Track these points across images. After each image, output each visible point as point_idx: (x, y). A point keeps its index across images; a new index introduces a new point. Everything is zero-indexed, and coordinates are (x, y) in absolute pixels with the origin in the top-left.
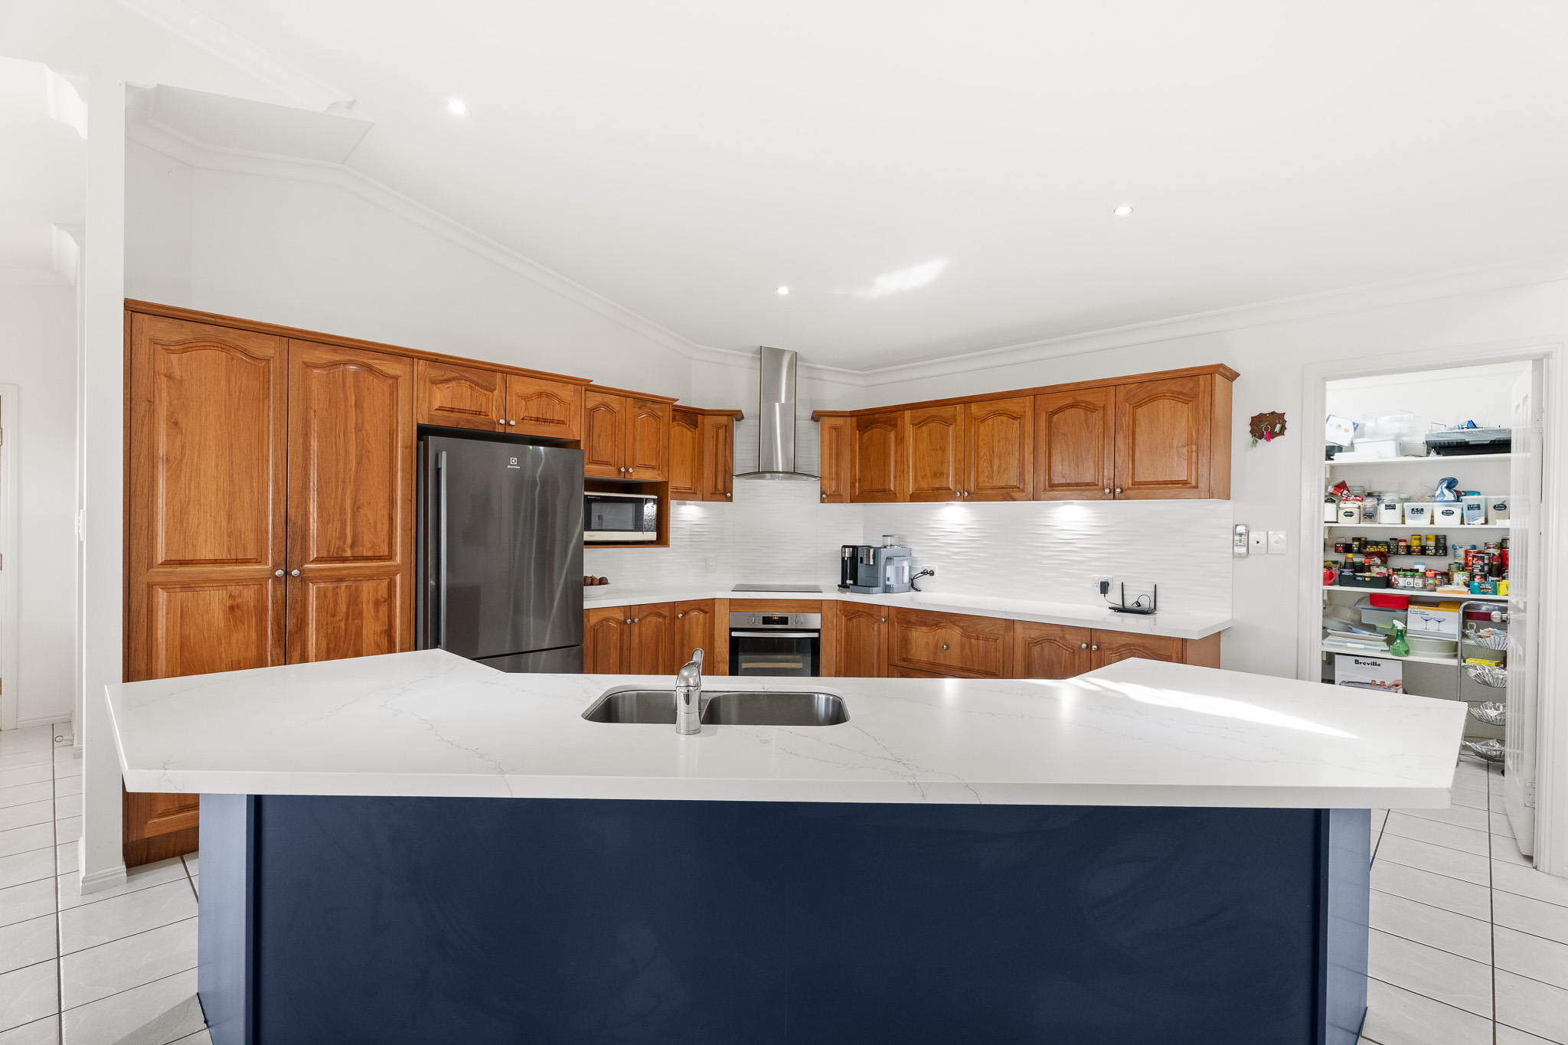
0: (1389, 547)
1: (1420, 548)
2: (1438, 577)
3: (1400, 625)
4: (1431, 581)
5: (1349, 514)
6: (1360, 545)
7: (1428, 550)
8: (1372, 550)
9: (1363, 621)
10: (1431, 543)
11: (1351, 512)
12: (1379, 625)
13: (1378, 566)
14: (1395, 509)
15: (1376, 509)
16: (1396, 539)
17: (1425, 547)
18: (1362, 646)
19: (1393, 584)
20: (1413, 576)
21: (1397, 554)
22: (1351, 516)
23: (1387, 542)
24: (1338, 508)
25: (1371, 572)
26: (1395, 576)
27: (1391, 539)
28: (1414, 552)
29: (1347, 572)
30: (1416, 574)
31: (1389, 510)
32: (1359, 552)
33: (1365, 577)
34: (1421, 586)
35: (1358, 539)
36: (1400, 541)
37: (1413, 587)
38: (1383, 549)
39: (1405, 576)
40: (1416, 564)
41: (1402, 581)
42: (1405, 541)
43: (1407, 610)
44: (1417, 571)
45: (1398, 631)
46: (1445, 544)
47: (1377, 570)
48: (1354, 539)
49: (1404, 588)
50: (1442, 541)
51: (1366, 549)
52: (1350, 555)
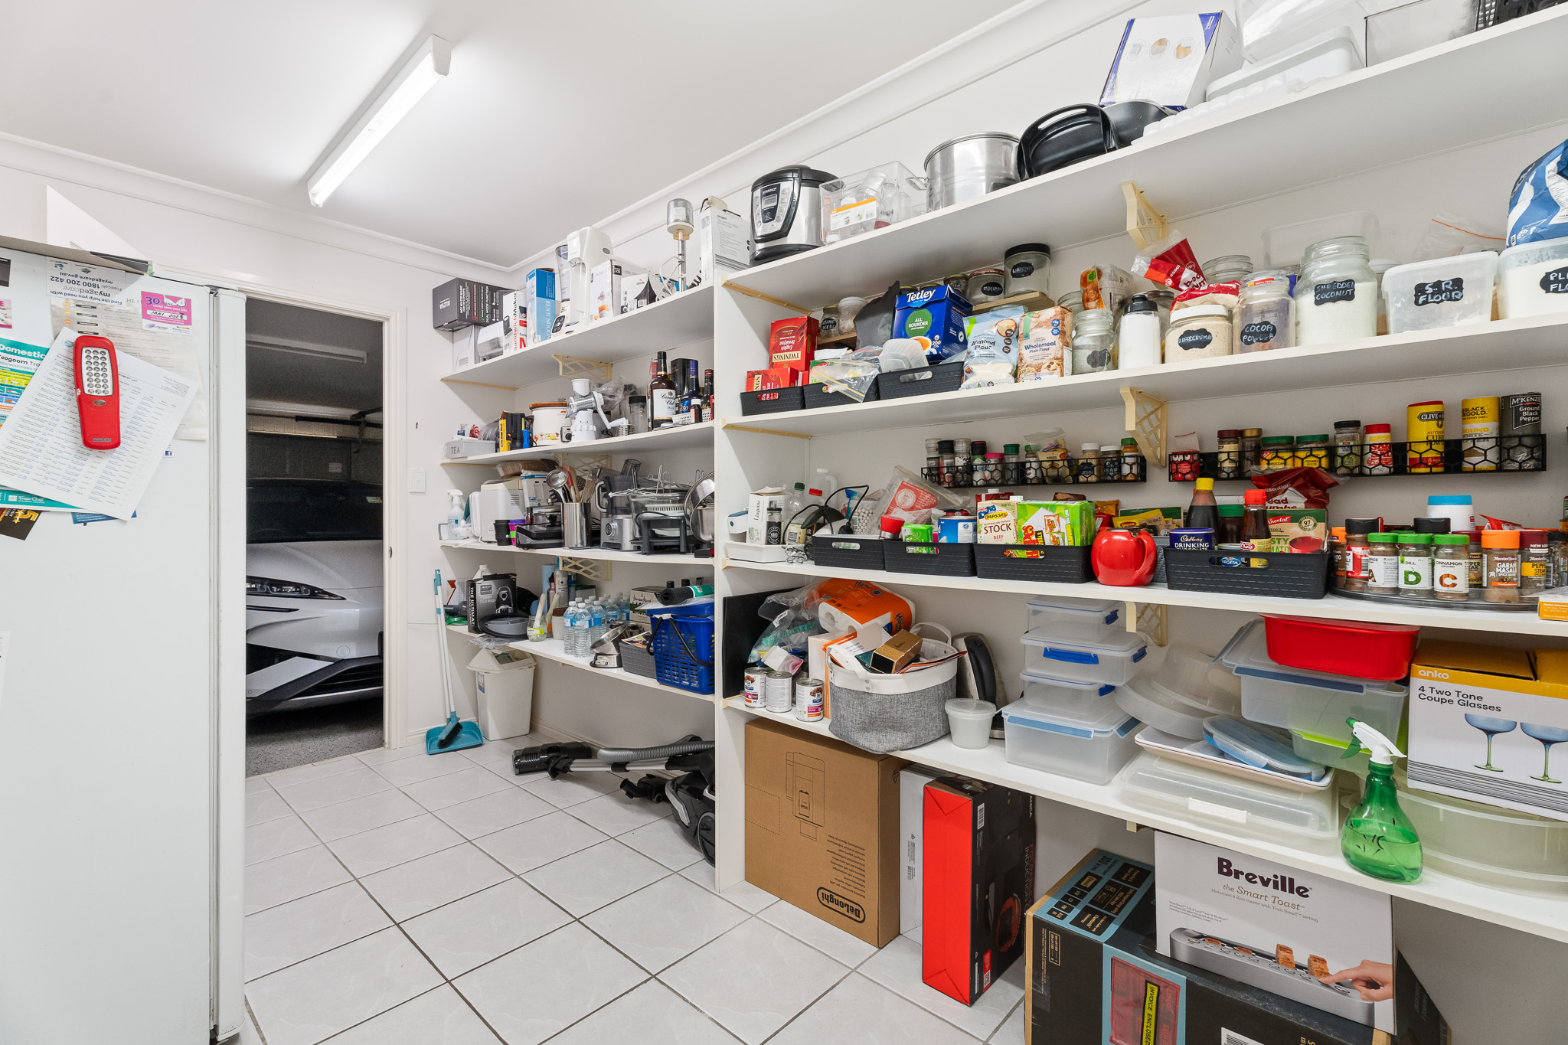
0: (1331, 453)
1: (1440, 447)
2: (1535, 549)
3: (1379, 748)
4: (1506, 569)
5: (1197, 340)
6: (1241, 454)
7: (1471, 452)
8: (1278, 466)
9: (1249, 714)
10: (1484, 426)
11: (1203, 332)
12: (1305, 733)
13: (1295, 517)
14: (1350, 297)
15: (1283, 308)
16: (1356, 424)
17: (1458, 443)
18: (1239, 816)
19: (1349, 577)
20: (1428, 550)
21: (1362, 474)
22: (1202, 344)
23: (1325, 438)
24: (1164, 327)
25: (1268, 535)
26: (1358, 550)
27: (1339, 425)
28: (1422, 462)
29: (1190, 542)
30: (1440, 539)
31: (1328, 306)
32: (1239, 475)
33: (1249, 555)
34: (1462, 587)
35: (1237, 435)
36: (1370, 429)
37: (1432, 593)
38: (1314, 460)
39: (1396, 549)
40: (1433, 501)
41: (1382, 570)
42: (1385, 428)
43: (1406, 682)
44: (1444, 526)
45: (1373, 767)
46: (1537, 425)
47: (1294, 530)
48: (1223, 436)
49: (1394, 595)
50: (1526, 414)
51: (1258, 463)
52: (1204, 483)
